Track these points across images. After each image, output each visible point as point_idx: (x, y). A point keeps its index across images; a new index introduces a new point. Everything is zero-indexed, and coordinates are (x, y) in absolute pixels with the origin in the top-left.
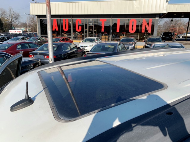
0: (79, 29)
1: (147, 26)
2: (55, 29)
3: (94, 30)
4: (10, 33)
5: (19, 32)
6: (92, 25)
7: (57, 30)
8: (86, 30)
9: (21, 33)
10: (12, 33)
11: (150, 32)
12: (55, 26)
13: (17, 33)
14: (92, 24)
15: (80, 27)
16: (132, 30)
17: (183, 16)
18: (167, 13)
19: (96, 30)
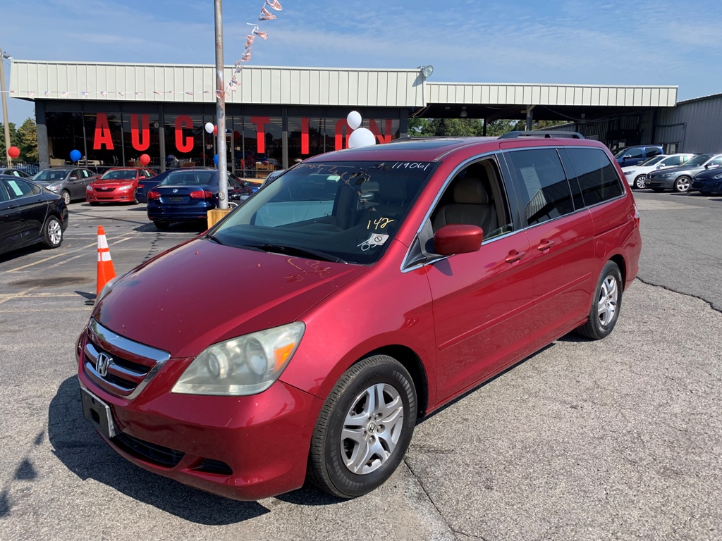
0: (184, 144)
2: (103, 146)
3: (235, 147)
6: (228, 132)
7: (110, 147)
8: (209, 147)
12: (103, 135)
15: (190, 140)
17: (464, 115)
18: (425, 105)
19: (241, 149)
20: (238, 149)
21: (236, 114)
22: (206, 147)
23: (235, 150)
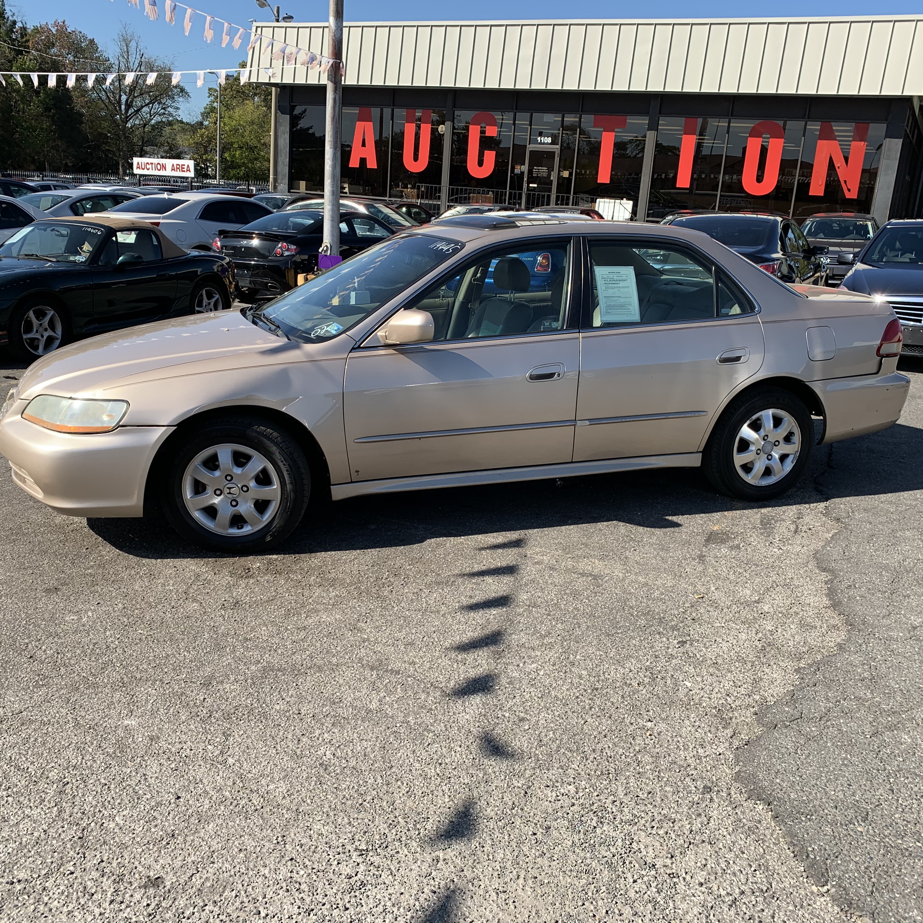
0: (480, 163)
1: (839, 163)
2: (363, 161)
3: (561, 170)
4: (136, 171)
5: (181, 168)
6: (553, 143)
7: (372, 164)
8: (518, 170)
9: (191, 174)
10: (145, 172)
11: (852, 194)
12: (364, 145)
13: (168, 172)
14: (549, 140)
15: (490, 156)
16: (759, 179)
19: (571, 174)
20: (566, 174)
21: (571, 111)
22: (513, 169)
23: (560, 178)
